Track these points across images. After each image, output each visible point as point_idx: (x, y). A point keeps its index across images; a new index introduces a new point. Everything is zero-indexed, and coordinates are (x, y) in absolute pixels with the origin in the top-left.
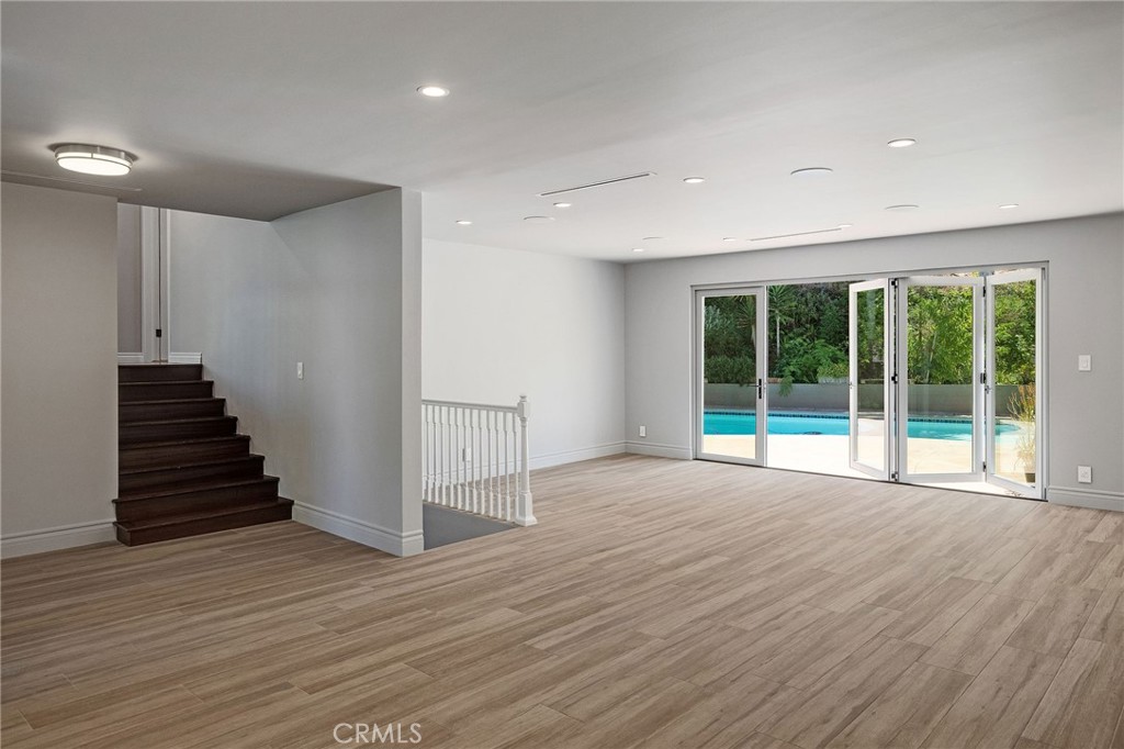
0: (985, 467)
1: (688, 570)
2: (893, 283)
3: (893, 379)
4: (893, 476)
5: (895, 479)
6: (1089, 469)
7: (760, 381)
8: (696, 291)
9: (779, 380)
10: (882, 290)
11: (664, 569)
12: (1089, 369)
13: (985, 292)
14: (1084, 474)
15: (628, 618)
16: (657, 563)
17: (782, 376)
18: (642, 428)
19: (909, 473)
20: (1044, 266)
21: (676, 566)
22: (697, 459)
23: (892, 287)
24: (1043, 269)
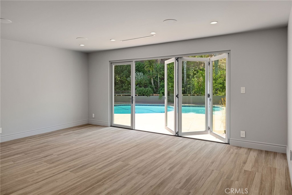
0: (209, 128)
2: (177, 60)
3: (177, 96)
4: (177, 133)
5: (177, 135)
6: (245, 132)
7: (132, 97)
8: (111, 63)
9: (159, 95)
10: (174, 62)
12: (244, 92)
13: (209, 63)
14: (243, 134)
17: (160, 94)
18: (93, 115)
19: (182, 132)
20: (229, 52)
22: (111, 126)
23: (176, 61)
24: (228, 53)
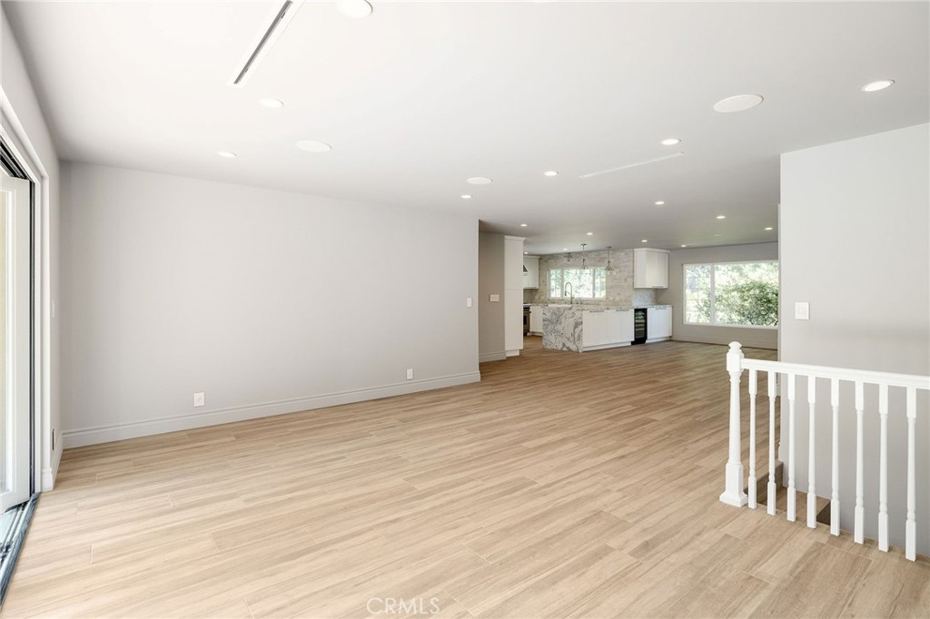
1: (557, 436)
11: (573, 438)
15: (595, 414)
16: (576, 444)
21: (564, 441)
